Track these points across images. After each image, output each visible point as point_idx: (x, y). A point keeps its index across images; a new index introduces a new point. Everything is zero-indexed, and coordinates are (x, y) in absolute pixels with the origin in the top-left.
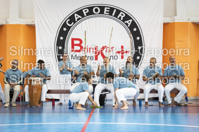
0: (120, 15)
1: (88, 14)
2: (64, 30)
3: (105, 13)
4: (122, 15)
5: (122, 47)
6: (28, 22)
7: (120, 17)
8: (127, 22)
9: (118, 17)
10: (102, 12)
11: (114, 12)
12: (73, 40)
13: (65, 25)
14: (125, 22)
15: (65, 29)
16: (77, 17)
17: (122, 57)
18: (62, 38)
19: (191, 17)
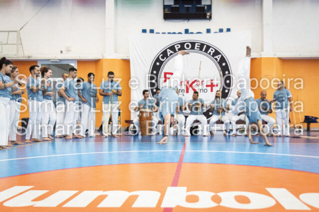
0: (210, 51)
1: (179, 50)
3: (196, 48)
4: (212, 50)
6: (123, 57)
7: (210, 53)
8: (217, 57)
9: (208, 52)
10: (193, 48)
11: (204, 48)
12: (165, 74)
13: (158, 60)
14: (215, 57)
15: (158, 64)
16: (169, 52)
17: (212, 91)
18: (155, 72)
19: (277, 52)
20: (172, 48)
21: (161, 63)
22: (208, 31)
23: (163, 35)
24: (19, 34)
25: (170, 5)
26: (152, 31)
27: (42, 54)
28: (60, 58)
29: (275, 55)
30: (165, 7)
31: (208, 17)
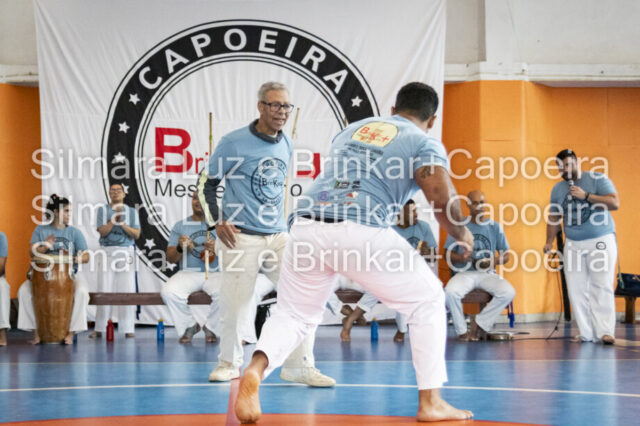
0: (309, 56)
1: (207, 52)
2: (132, 103)
3: (262, 47)
4: (317, 55)
5: (317, 157)
6: (17, 75)
8: (332, 77)
9: (305, 61)
10: (252, 46)
11: (290, 46)
12: (161, 133)
13: (134, 85)
14: (327, 78)
15: (134, 99)
16: (173, 59)
18: (124, 127)
19: (528, 64)
21: (146, 95)
29: (523, 71)
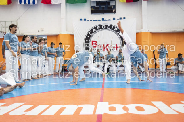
0: (115, 29)
3: (108, 28)
4: (116, 29)
5: (116, 45)
6: (70, 33)
9: (114, 30)
10: (106, 28)
12: (92, 41)
13: (88, 34)
14: (118, 32)
15: (88, 36)
16: (94, 30)
17: (116, 50)
20: (96, 28)
21: (90, 36)
22: (114, 19)
23: (91, 21)
24: (17, 22)
25: (94, 6)
26: (85, 20)
27: (29, 33)
28: (38, 35)
29: (148, 31)
30: (92, 7)
31: (113, 12)
